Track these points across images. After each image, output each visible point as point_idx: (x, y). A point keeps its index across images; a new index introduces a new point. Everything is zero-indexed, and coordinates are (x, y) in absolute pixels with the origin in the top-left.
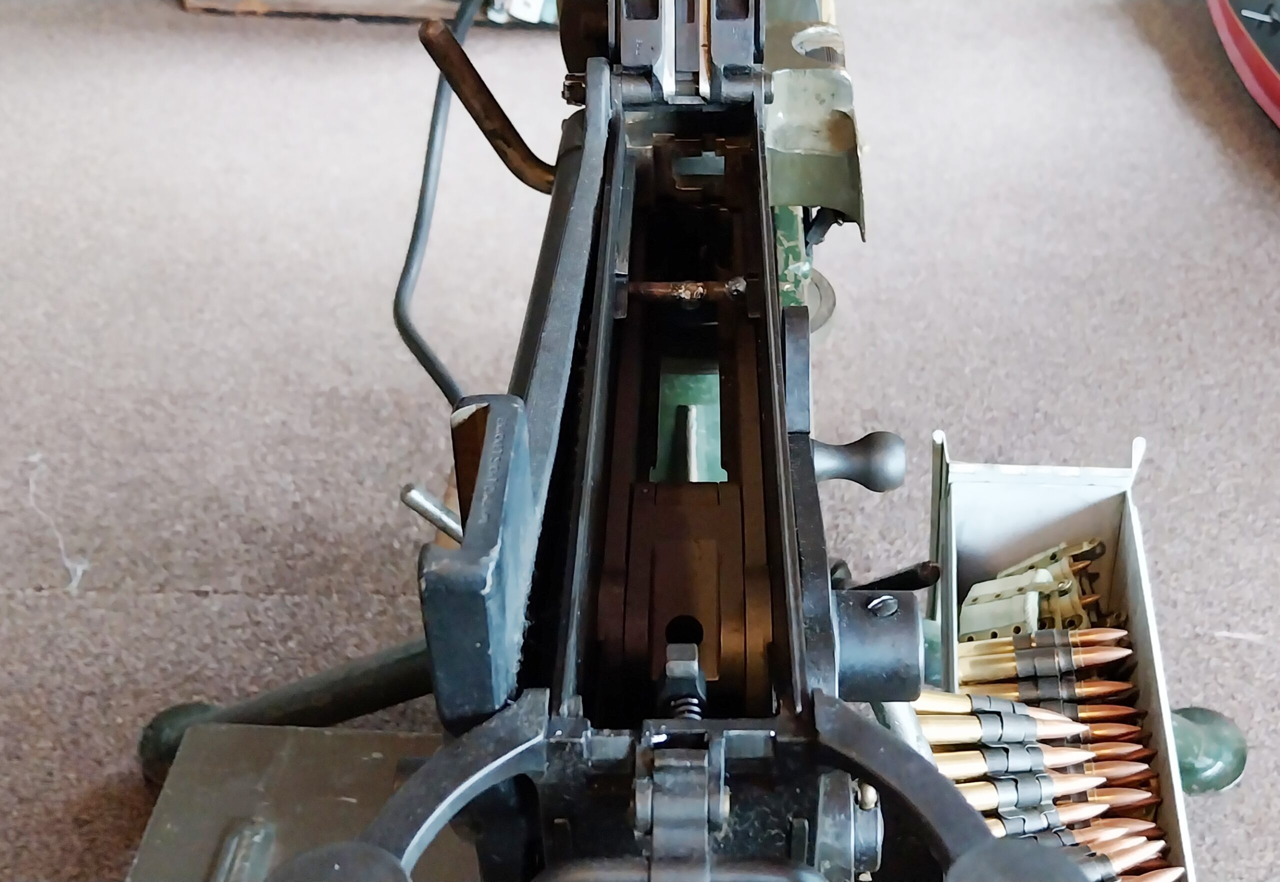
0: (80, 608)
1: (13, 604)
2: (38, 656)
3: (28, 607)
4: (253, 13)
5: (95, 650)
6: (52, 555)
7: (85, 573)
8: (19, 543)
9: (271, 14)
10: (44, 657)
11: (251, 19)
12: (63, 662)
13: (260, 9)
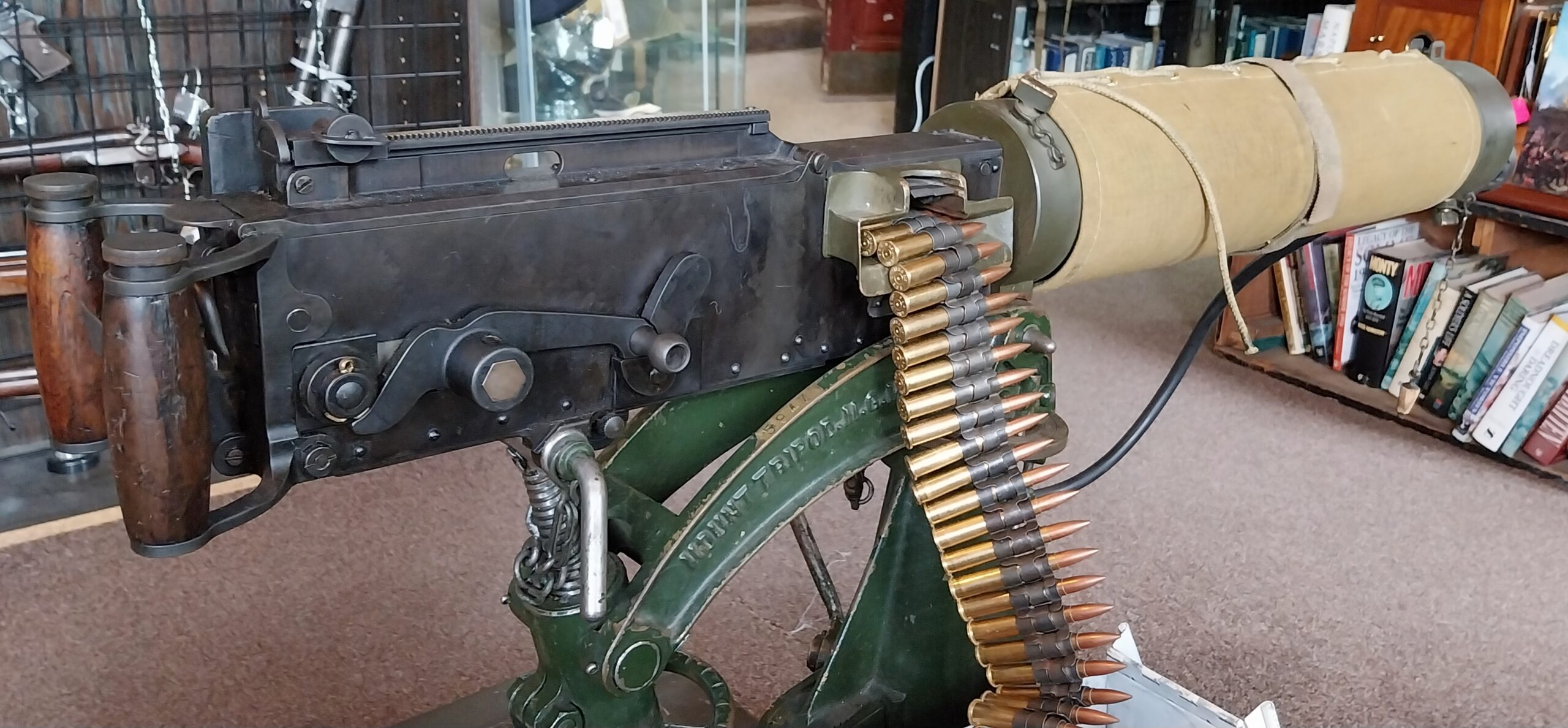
0: (784, 646)
1: (752, 623)
2: (734, 658)
3: (758, 629)
4: (1261, 370)
5: (766, 673)
6: (799, 610)
7: (805, 629)
8: (790, 593)
9: (1273, 375)
10: (737, 660)
11: (1258, 373)
12: (743, 669)
13: (1267, 368)
